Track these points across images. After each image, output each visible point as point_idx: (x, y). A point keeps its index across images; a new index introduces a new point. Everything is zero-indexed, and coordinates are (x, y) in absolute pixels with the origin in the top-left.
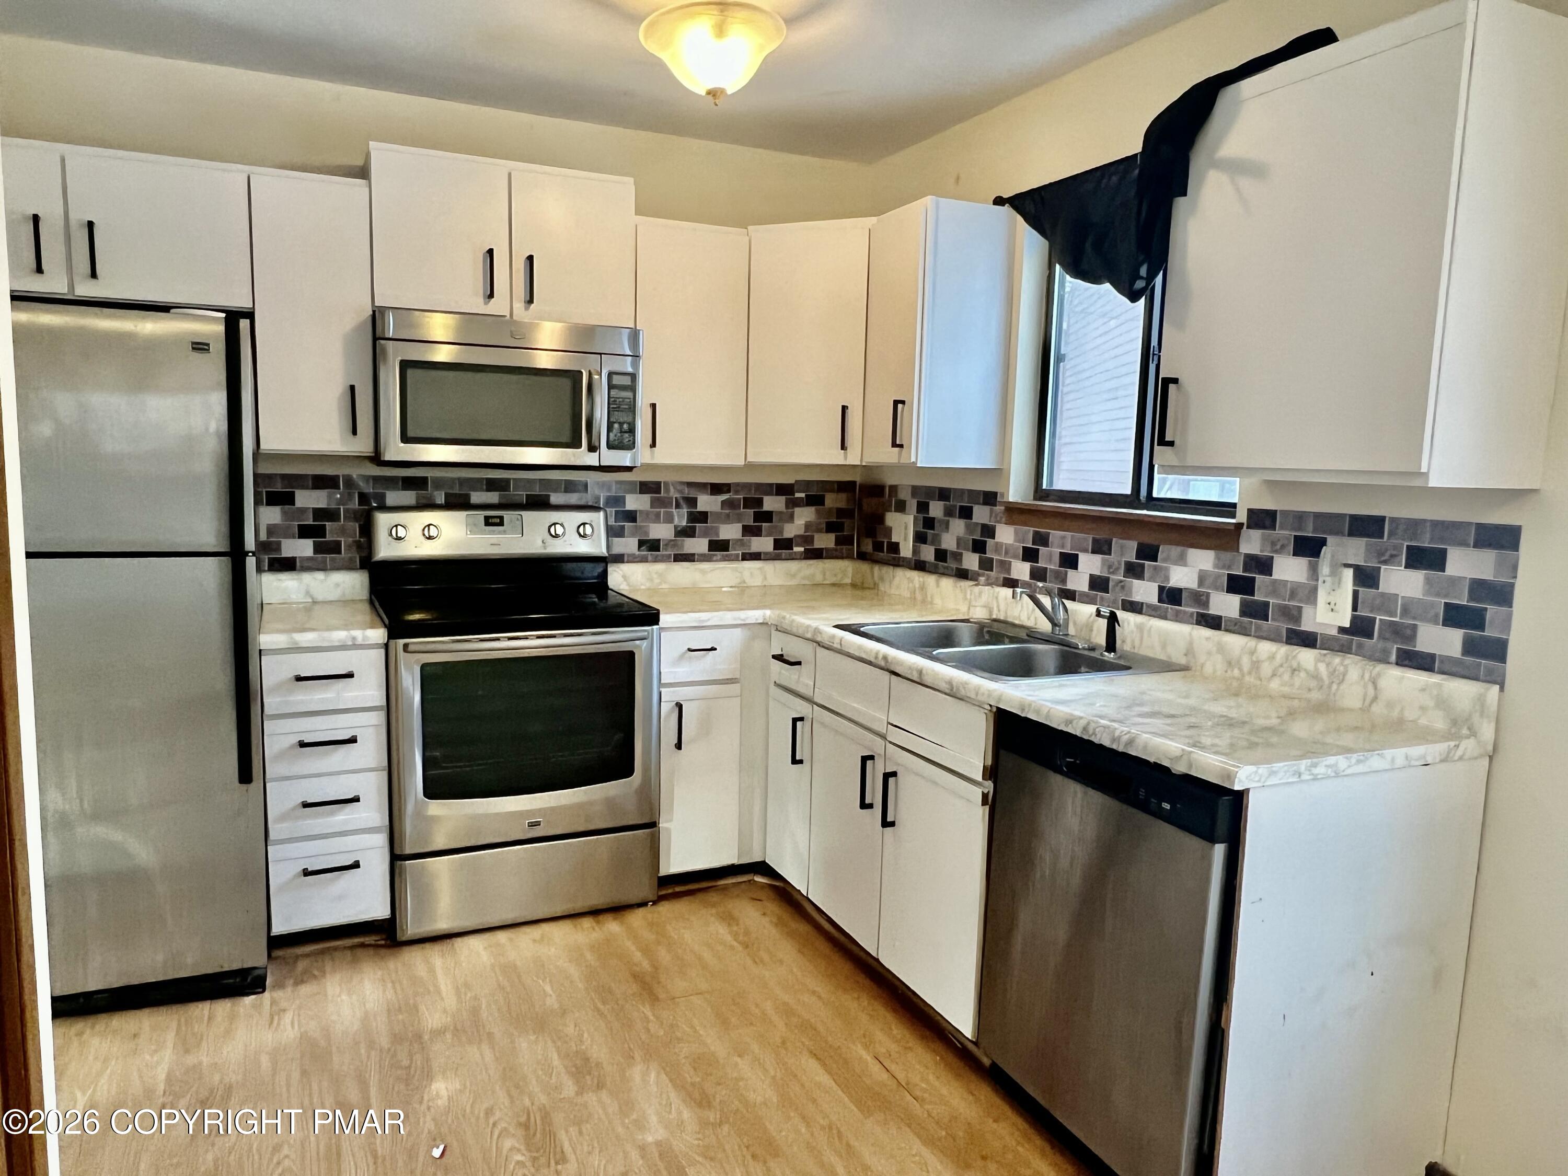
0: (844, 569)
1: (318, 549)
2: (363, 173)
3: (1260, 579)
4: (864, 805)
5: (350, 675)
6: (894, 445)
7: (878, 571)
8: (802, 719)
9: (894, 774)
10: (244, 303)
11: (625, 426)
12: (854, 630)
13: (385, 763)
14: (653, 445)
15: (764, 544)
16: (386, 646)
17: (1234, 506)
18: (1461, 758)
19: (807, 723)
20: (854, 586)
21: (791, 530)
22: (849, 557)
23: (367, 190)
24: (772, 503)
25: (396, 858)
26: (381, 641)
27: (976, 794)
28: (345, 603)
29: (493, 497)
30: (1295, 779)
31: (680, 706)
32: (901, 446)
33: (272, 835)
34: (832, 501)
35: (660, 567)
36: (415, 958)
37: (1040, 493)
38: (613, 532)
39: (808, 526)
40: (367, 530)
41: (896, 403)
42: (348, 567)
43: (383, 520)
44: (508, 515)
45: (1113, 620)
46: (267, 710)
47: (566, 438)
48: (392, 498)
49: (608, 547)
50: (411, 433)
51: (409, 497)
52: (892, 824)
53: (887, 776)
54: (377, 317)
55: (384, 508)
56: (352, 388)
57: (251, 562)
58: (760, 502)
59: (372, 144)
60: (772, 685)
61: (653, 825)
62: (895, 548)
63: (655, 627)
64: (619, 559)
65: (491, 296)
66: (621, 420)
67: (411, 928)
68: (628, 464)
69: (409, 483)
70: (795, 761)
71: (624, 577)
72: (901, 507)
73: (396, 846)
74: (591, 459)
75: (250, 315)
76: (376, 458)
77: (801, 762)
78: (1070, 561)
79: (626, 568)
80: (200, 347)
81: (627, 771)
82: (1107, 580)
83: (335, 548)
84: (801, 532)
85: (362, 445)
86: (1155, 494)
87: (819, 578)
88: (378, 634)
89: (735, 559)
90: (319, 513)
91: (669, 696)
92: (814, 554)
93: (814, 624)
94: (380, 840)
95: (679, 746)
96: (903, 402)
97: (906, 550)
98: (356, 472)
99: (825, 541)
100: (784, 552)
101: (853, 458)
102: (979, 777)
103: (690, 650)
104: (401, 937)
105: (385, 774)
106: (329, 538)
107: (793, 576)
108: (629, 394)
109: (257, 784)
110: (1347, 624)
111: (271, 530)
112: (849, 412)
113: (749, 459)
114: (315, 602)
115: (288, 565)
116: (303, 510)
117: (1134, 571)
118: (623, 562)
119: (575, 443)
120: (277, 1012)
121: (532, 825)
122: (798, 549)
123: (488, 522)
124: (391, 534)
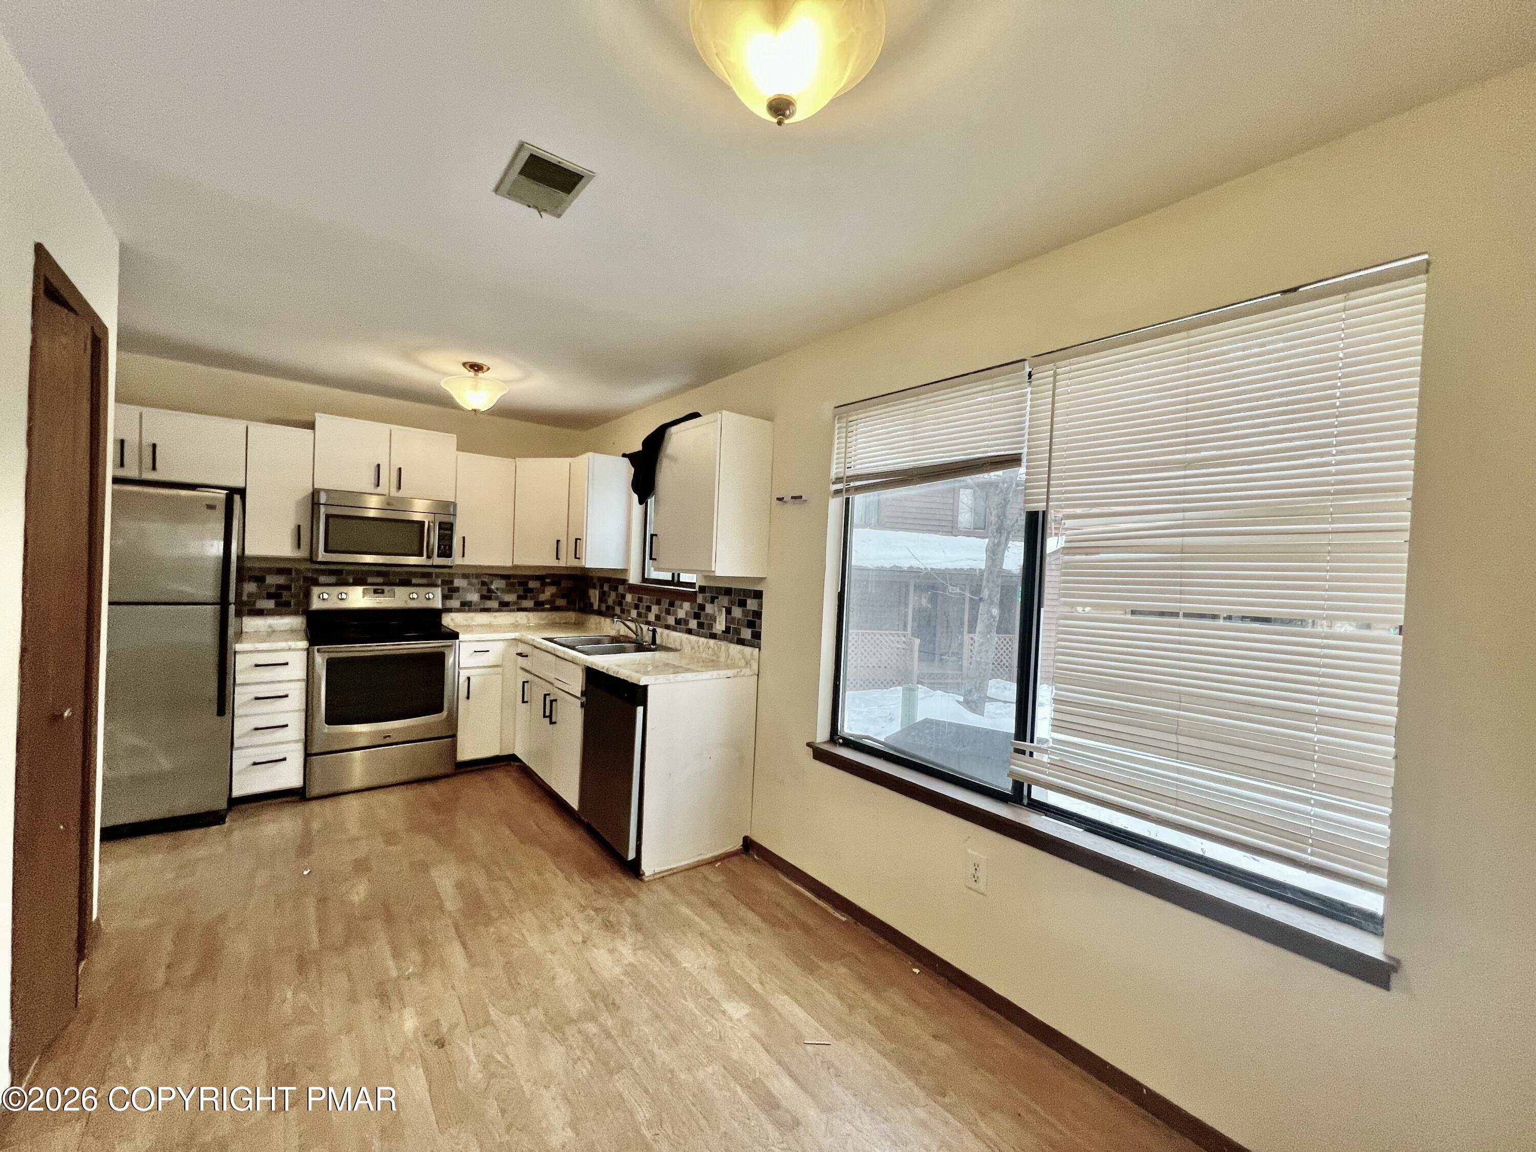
0: (571, 616)
1: (277, 604)
2: (311, 426)
3: (702, 613)
4: (545, 716)
5: (287, 664)
6: (576, 558)
7: (584, 616)
8: (527, 682)
9: (556, 700)
10: (240, 484)
11: (447, 547)
12: (551, 640)
13: (304, 707)
14: (463, 556)
15: (529, 603)
16: (308, 650)
17: (695, 584)
18: (743, 676)
19: (529, 683)
20: (575, 624)
21: (543, 597)
22: (574, 610)
23: (313, 435)
24: (532, 584)
25: (307, 755)
26: (305, 647)
27: (578, 702)
28: (292, 631)
29: (380, 580)
30: (667, 682)
31: (469, 679)
32: (579, 558)
33: (236, 745)
34: (564, 584)
35: (471, 615)
36: (315, 806)
37: (644, 580)
38: (445, 597)
39: (552, 595)
40: (308, 596)
41: (576, 539)
42: (295, 613)
43: (316, 591)
44: (386, 588)
45: (654, 631)
46: (237, 681)
47: (417, 553)
48: (322, 579)
49: (443, 604)
50: (330, 548)
51: (332, 579)
52: (555, 723)
53: (552, 701)
54: (315, 493)
55: (317, 584)
56: (299, 527)
57: (232, 608)
58: (527, 584)
59: (317, 415)
60: (518, 669)
61: (454, 736)
62: (591, 605)
63: (457, 641)
64: (450, 610)
65: (378, 485)
66: (445, 544)
67: (315, 790)
68: (450, 564)
69: (331, 573)
70: (523, 702)
71: (452, 620)
72: (594, 587)
73: (309, 748)
74: (430, 563)
75: (242, 492)
76: (311, 559)
77: (527, 702)
78: (649, 609)
79: (453, 615)
80: (211, 507)
81: (440, 710)
82: (660, 616)
83: (287, 604)
84: (549, 598)
85: (304, 553)
86: (681, 580)
87: (557, 620)
88: (304, 644)
89: (513, 611)
90: (279, 587)
91: (464, 674)
92: (555, 609)
93: (533, 637)
94: (300, 747)
95: (468, 698)
96: (580, 539)
97: (596, 607)
98: (303, 566)
99: (561, 602)
100: (539, 608)
101: (562, 563)
102: (579, 695)
103: (475, 651)
104: (307, 796)
105: (303, 714)
106: (284, 599)
107: (543, 619)
108: (449, 532)
109: (228, 715)
110: (724, 629)
111: (250, 595)
112: (560, 543)
113: (515, 563)
114: (274, 631)
115: (260, 613)
116: (270, 586)
117: (668, 612)
118: (452, 612)
119: (420, 554)
120: (230, 831)
121: (385, 737)
122: (547, 606)
123: (376, 592)
124: (319, 597)
